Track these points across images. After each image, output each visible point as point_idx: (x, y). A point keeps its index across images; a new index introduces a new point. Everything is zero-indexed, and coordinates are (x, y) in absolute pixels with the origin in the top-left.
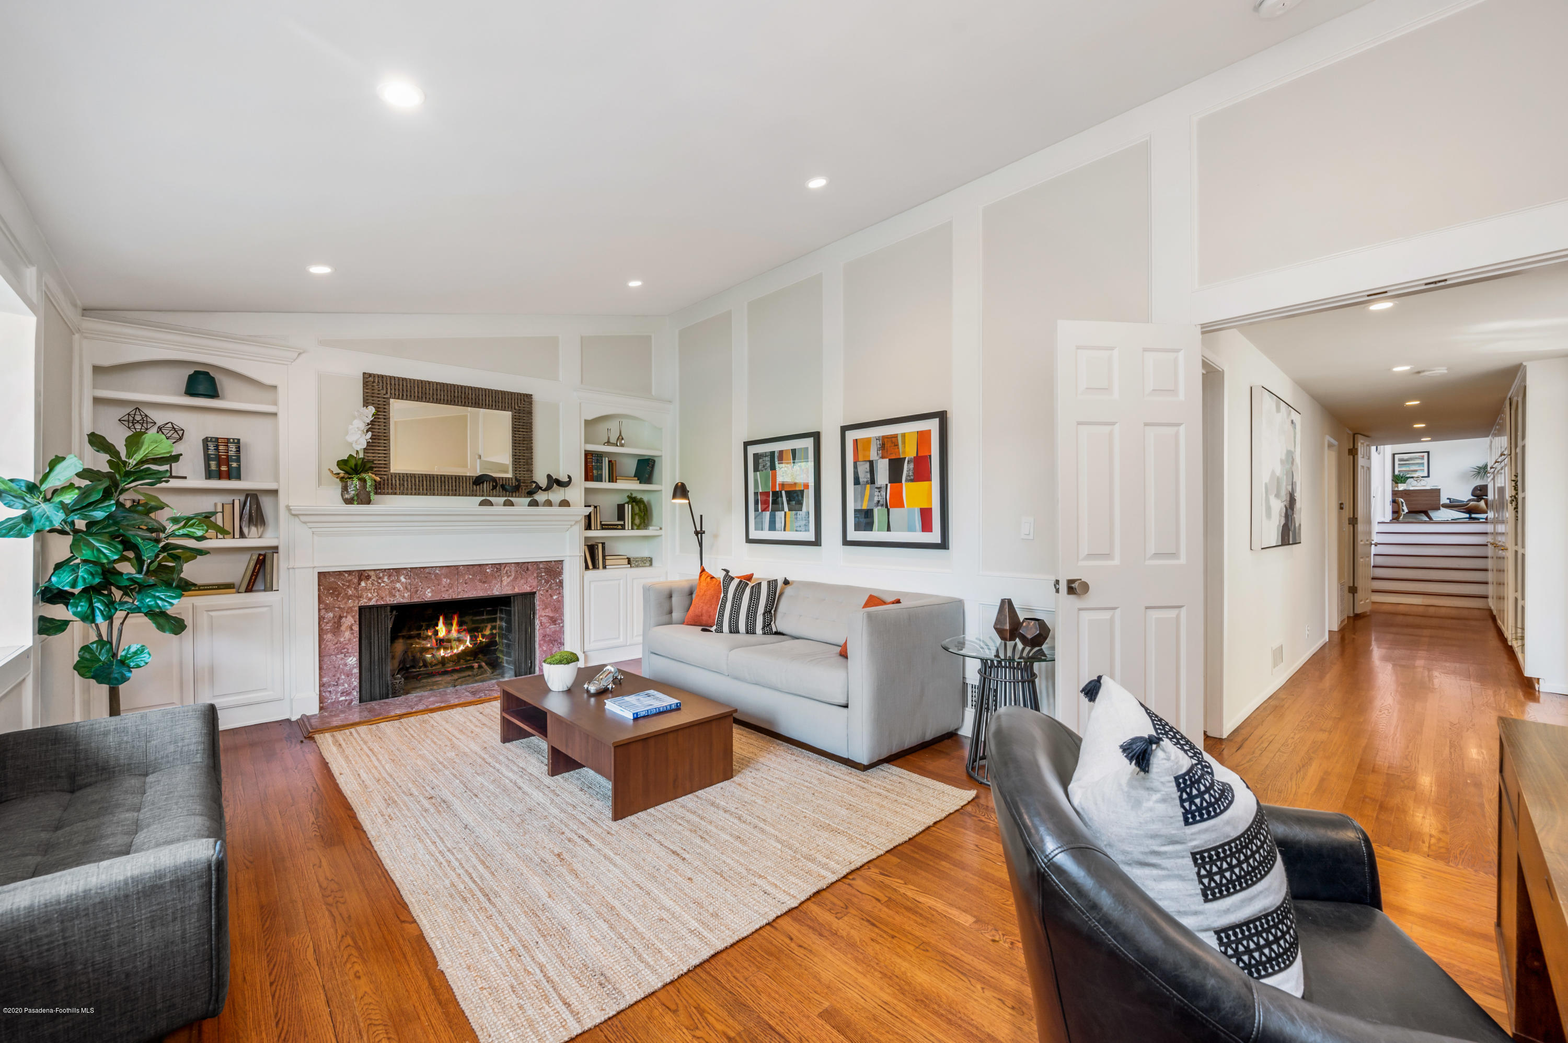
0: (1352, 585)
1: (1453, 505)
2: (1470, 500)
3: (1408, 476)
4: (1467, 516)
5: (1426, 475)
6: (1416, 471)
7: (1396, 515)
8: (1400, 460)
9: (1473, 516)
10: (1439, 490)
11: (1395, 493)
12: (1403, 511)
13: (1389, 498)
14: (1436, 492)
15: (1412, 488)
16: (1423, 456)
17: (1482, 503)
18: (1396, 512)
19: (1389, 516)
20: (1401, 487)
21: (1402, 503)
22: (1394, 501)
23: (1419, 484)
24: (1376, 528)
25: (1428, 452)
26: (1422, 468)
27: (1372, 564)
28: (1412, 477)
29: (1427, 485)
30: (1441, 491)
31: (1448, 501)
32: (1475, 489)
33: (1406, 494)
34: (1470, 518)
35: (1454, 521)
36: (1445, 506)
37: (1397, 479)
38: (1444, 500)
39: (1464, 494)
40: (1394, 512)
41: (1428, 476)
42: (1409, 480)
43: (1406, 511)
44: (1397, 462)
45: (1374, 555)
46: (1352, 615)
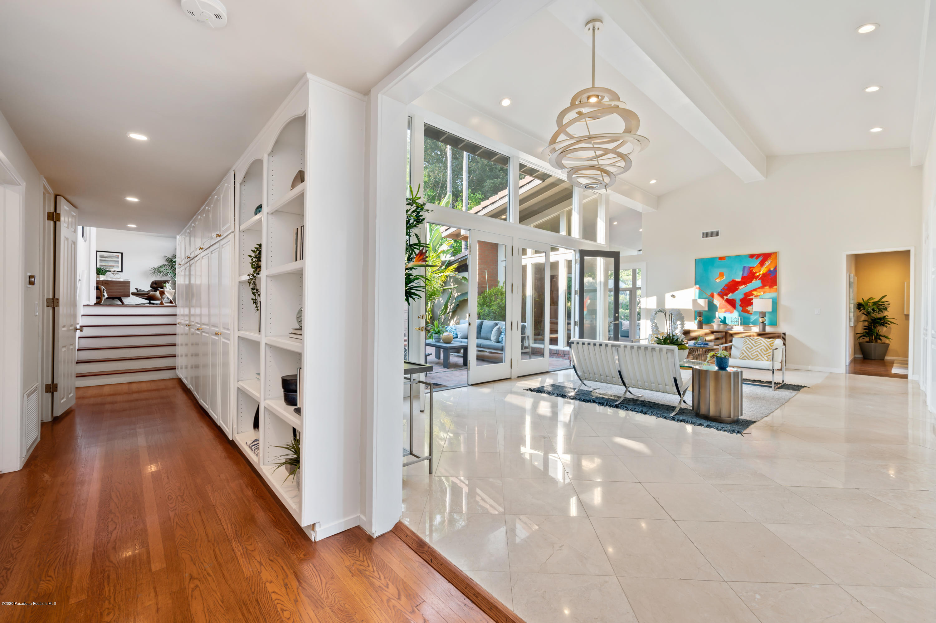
0: (50, 382)
1: (138, 294)
2: (149, 291)
3: (107, 269)
4: (148, 302)
5: (120, 270)
6: (113, 266)
7: (99, 300)
8: (101, 257)
9: (152, 302)
10: (130, 282)
11: (98, 282)
12: (104, 296)
13: (94, 284)
14: (126, 284)
15: (110, 279)
16: (118, 256)
17: (158, 293)
18: (99, 298)
19: (93, 300)
20: (102, 278)
21: (104, 290)
22: (98, 288)
23: (115, 277)
24: (82, 311)
25: (122, 253)
26: (117, 265)
27: (77, 348)
28: (110, 271)
29: (121, 277)
30: (131, 283)
31: (135, 291)
32: (153, 283)
33: (106, 283)
34: (150, 303)
35: (138, 306)
36: (134, 294)
37: (99, 272)
38: (133, 290)
39: (146, 287)
40: (97, 298)
41: (122, 271)
42: (108, 273)
43: (106, 296)
44: (99, 258)
45: (79, 338)
46: (49, 419)
